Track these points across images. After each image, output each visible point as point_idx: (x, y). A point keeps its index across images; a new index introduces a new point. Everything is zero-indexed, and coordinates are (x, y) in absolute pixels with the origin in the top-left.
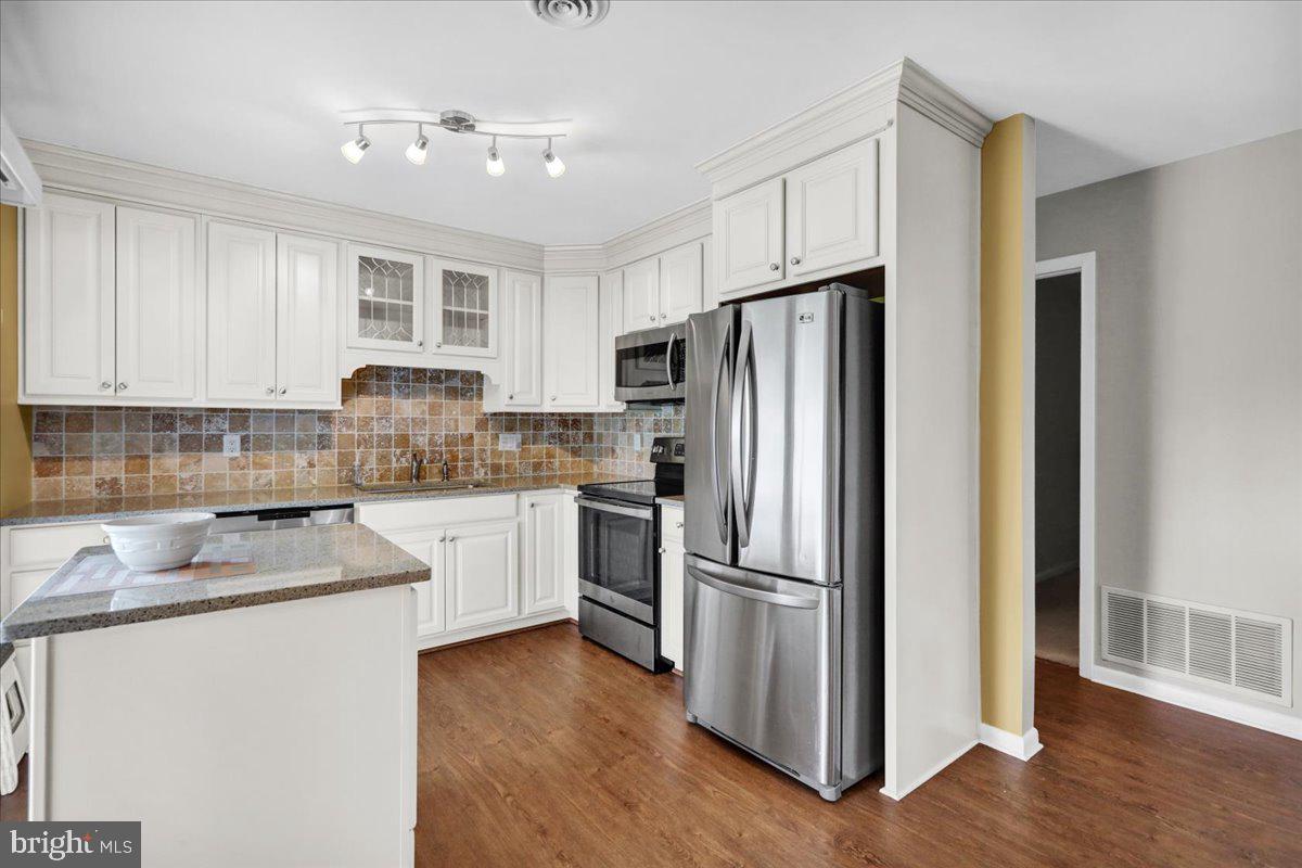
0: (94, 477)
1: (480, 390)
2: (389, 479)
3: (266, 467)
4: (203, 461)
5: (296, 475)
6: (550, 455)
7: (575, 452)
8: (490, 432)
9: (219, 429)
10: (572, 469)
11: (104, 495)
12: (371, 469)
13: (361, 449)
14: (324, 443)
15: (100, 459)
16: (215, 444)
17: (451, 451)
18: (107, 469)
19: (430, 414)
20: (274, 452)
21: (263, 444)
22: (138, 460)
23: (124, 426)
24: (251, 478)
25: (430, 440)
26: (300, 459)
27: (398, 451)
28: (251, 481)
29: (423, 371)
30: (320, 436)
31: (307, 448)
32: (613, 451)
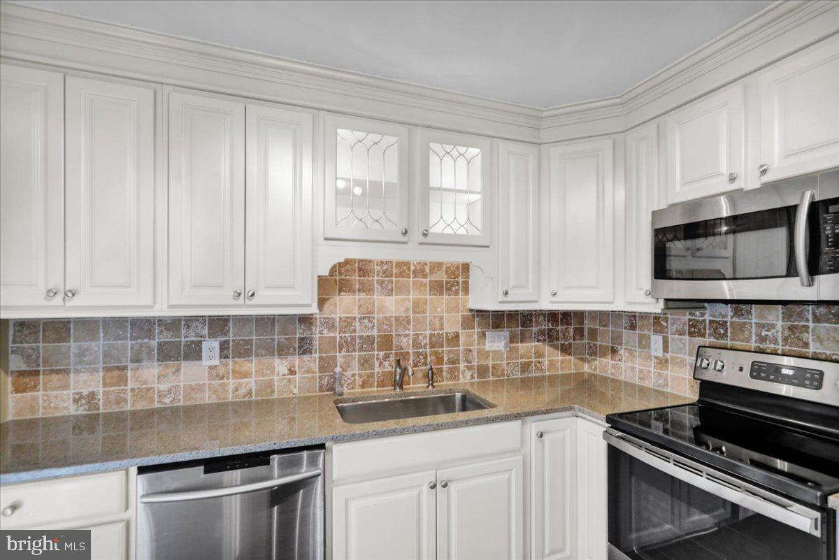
0: (72, 391)
1: (466, 283)
2: (371, 386)
3: (246, 375)
4: (182, 369)
5: (276, 384)
6: (539, 355)
7: (565, 350)
8: (476, 330)
9: (197, 335)
10: (562, 369)
11: (81, 411)
12: (354, 375)
13: (343, 353)
14: (305, 347)
15: (77, 372)
16: (194, 352)
17: (436, 353)
18: (85, 382)
19: (414, 312)
20: (253, 358)
21: (243, 350)
22: (116, 371)
23: (102, 335)
24: (231, 388)
25: (414, 340)
26: (280, 365)
27: (381, 354)
28: (231, 391)
29: (407, 264)
30: (301, 340)
31: (288, 354)
32: (614, 351)
